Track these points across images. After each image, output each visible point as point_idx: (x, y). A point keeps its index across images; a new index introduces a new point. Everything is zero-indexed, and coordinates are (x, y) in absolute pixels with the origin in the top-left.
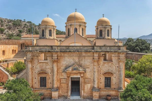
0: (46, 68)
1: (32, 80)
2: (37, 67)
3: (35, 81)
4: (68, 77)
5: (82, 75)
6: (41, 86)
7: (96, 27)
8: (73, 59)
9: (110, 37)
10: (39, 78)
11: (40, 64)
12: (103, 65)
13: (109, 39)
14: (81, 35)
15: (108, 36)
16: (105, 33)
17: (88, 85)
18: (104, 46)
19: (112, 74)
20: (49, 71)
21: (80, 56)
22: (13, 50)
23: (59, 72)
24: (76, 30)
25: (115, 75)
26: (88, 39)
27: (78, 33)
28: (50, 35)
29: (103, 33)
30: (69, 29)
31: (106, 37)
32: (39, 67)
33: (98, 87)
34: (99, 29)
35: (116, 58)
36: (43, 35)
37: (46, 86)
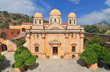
0: (38, 42)
2: (33, 41)
3: (32, 49)
4: (51, 47)
6: (36, 51)
10: (34, 47)
12: (71, 40)
13: (75, 25)
14: (59, 23)
16: (73, 22)
17: (62, 50)
18: (72, 29)
20: (40, 43)
22: (17, 32)
23: (45, 44)
24: (55, 20)
25: (78, 45)
26: (63, 25)
27: (57, 22)
28: (40, 23)
29: (72, 22)
30: (51, 19)
36: (36, 23)
37: (38, 52)
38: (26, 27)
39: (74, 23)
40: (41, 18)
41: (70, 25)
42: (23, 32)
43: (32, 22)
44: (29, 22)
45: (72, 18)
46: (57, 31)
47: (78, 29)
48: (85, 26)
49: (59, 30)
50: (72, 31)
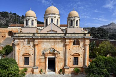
1: (18, 59)
2: (22, 49)
3: (21, 60)
4: (46, 57)
6: (25, 64)
7: (67, 18)
12: (72, 48)
13: (77, 28)
14: (56, 25)
17: (61, 63)
18: (74, 33)
19: (79, 55)
23: (39, 53)
24: (52, 21)
26: (61, 28)
27: (54, 23)
28: (32, 24)
30: (47, 19)
31: (75, 26)
32: (24, 50)
33: (69, 65)
36: (27, 25)
37: (29, 64)
38: (13, 29)
39: (77, 25)
40: (34, 17)
41: (71, 28)
42: (10, 37)
43: (22, 23)
44: (17, 23)
45: (73, 18)
46: (54, 35)
47: (81, 32)
48: (89, 29)
49: (57, 34)
50: (73, 35)
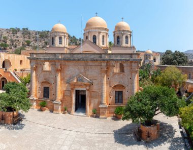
0: (49, 77)
1: (36, 89)
3: (38, 90)
4: (72, 89)
5: (88, 88)
6: (44, 97)
8: (79, 69)
9: (129, 45)
10: (43, 87)
11: (44, 73)
12: (113, 76)
15: (127, 43)
17: (95, 99)
19: (123, 86)
20: (52, 81)
21: (86, 66)
23: (62, 82)
25: (127, 88)
31: (124, 44)
34: (116, 35)
35: (129, 68)
36: (53, 43)
40: (63, 32)
